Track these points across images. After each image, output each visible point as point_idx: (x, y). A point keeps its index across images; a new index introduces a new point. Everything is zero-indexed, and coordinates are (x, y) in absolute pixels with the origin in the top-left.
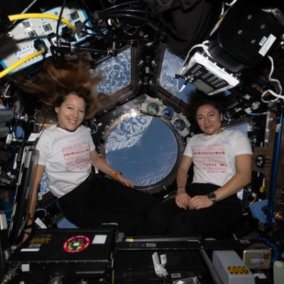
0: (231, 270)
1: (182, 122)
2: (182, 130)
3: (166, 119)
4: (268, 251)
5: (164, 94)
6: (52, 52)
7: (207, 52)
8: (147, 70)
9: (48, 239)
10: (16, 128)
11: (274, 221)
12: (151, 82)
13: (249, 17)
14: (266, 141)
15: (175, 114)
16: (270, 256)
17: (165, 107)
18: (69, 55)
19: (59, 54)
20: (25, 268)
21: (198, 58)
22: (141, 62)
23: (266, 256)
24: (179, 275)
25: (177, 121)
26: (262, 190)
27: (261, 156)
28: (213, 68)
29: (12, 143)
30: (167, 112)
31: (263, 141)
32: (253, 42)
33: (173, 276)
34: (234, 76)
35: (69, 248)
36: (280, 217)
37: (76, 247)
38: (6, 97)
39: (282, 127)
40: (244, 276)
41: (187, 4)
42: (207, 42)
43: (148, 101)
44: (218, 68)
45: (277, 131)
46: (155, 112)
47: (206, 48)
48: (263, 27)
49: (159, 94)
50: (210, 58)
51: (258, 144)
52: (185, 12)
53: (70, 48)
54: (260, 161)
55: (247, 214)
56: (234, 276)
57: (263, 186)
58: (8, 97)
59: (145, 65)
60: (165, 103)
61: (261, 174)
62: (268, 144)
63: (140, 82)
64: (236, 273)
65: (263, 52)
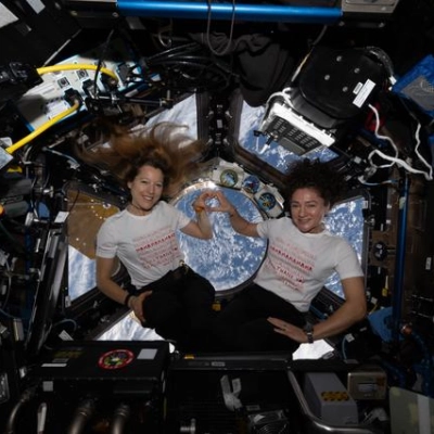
0: (325, 396)
1: (271, 196)
2: (271, 207)
3: (248, 191)
4: (382, 374)
5: (245, 157)
6: (87, 105)
7: (289, 102)
8: (220, 123)
9: (77, 354)
10: (38, 204)
11: (401, 339)
12: (225, 140)
13: (339, 59)
14: (388, 222)
15: (262, 185)
16: (385, 382)
17: (247, 175)
18: (109, 109)
19: (96, 108)
20: (48, 386)
21: (279, 110)
22: (211, 113)
23: (379, 382)
24: (258, 408)
25: (264, 195)
26: (384, 293)
27: (380, 243)
28: (299, 123)
29: (33, 224)
30: (249, 182)
31: (384, 223)
32: (345, 89)
33: (249, 408)
34: (327, 133)
35: (106, 363)
36: (408, 330)
37: (116, 363)
38: (26, 163)
39: (407, 201)
40: (343, 403)
41: (256, 45)
42: (288, 89)
43: (223, 167)
44: (305, 122)
45: (401, 207)
46: (232, 182)
47: (287, 97)
48: (357, 71)
49: (239, 157)
50: (293, 110)
51: (377, 227)
52: (253, 54)
53: (111, 100)
54: (379, 250)
55: (365, 329)
56: (329, 403)
57: (387, 286)
58: (29, 163)
59: (216, 117)
60: (246, 170)
61: (383, 269)
62: (391, 226)
63: (211, 140)
64: (332, 400)
65: (359, 102)
